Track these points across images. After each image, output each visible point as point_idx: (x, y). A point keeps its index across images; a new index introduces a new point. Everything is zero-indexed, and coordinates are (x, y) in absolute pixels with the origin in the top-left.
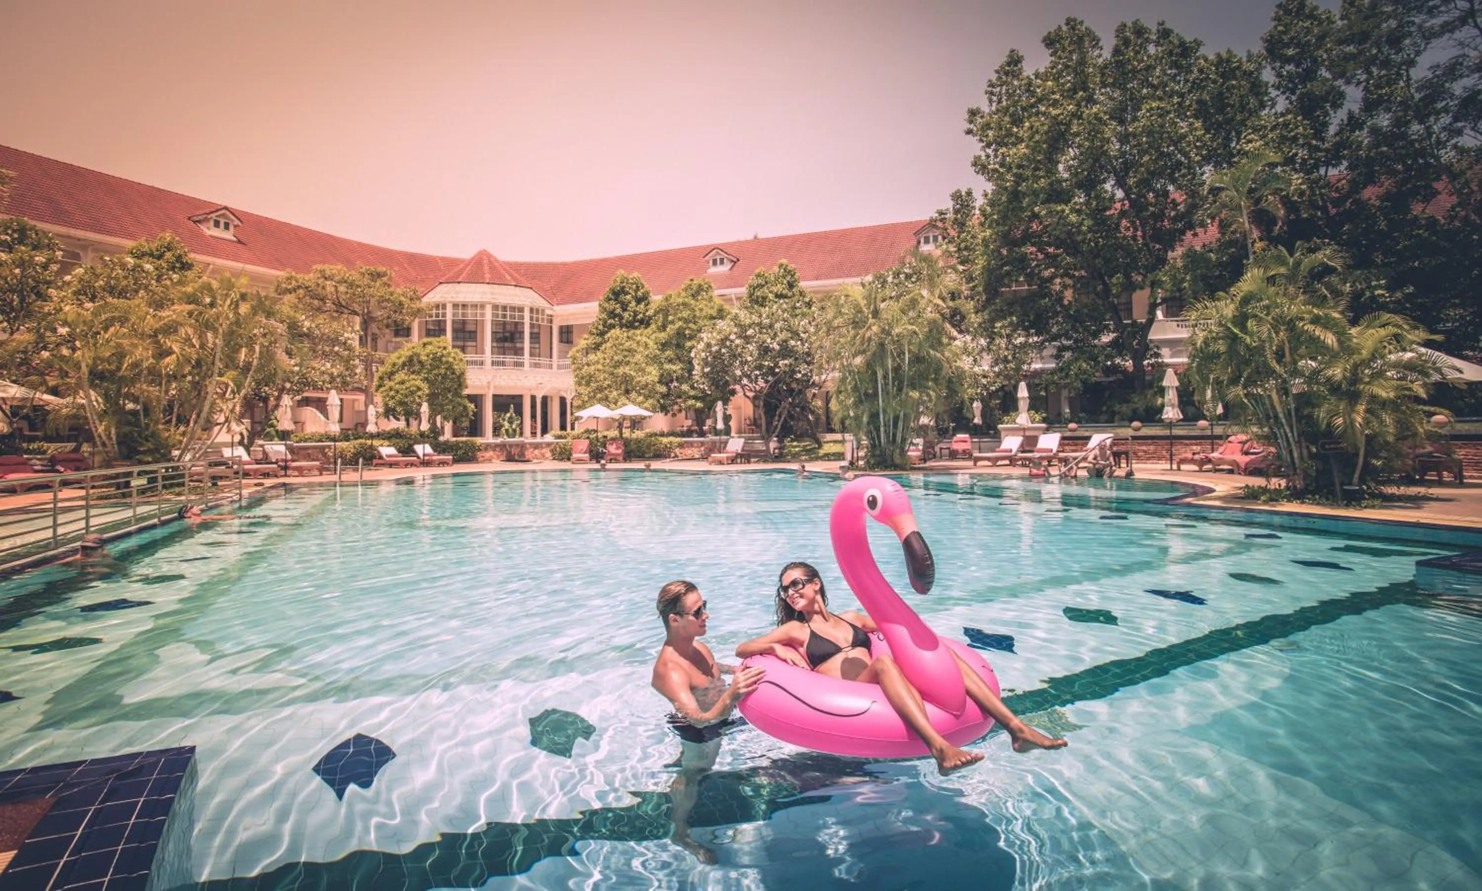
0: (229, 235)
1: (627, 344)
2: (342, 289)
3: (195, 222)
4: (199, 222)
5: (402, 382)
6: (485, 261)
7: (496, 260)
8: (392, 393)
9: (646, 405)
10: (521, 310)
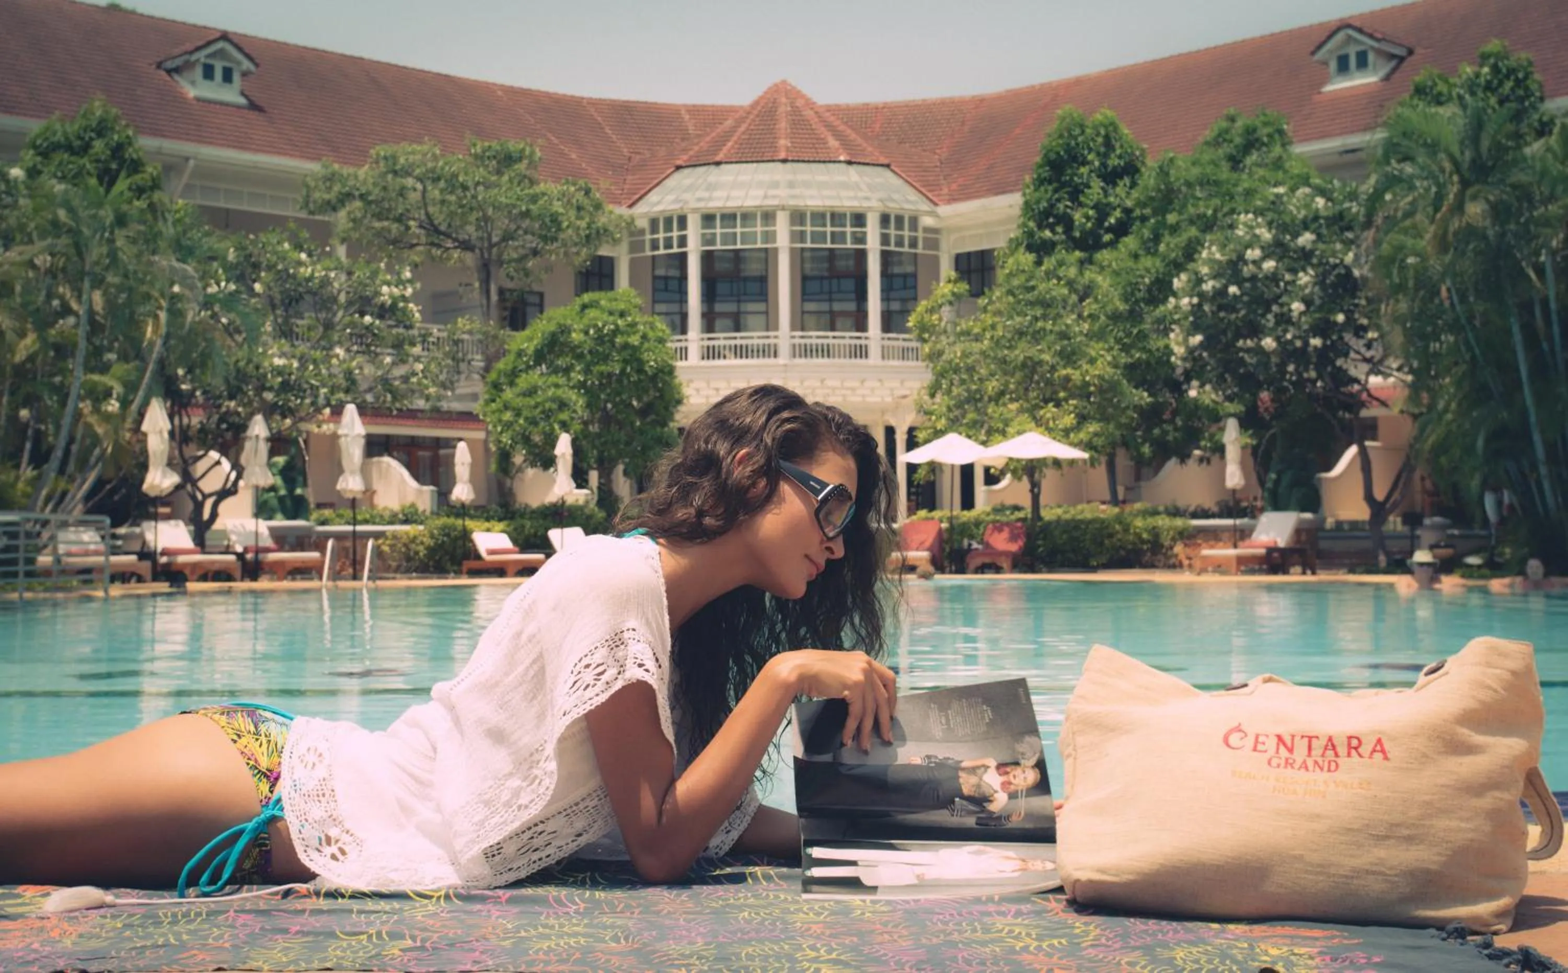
0: (231, 95)
1: (1042, 287)
2: (435, 193)
3: (169, 72)
4: (177, 70)
5: (531, 392)
6: (784, 108)
7: (810, 104)
8: (508, 416)
9: (1082, 435)
10: (859, 219)
